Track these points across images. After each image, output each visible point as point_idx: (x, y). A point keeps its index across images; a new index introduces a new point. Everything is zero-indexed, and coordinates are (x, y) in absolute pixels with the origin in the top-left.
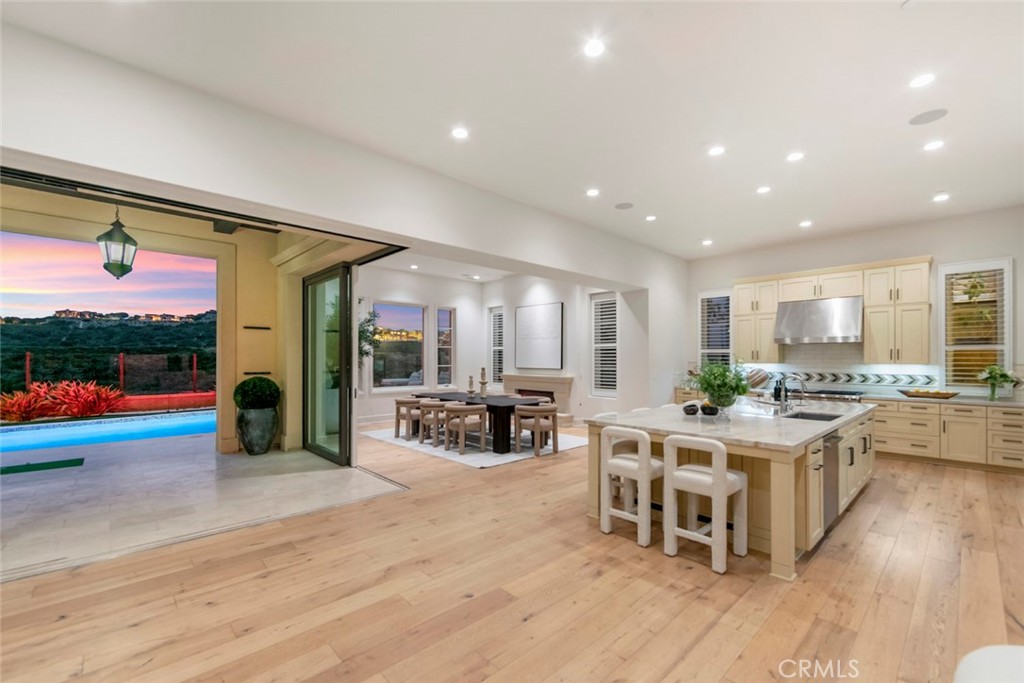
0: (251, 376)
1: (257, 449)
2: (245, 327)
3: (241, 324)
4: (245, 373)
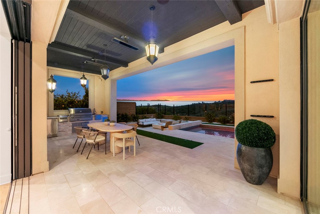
2: (252, 82)
4: (252, 116)
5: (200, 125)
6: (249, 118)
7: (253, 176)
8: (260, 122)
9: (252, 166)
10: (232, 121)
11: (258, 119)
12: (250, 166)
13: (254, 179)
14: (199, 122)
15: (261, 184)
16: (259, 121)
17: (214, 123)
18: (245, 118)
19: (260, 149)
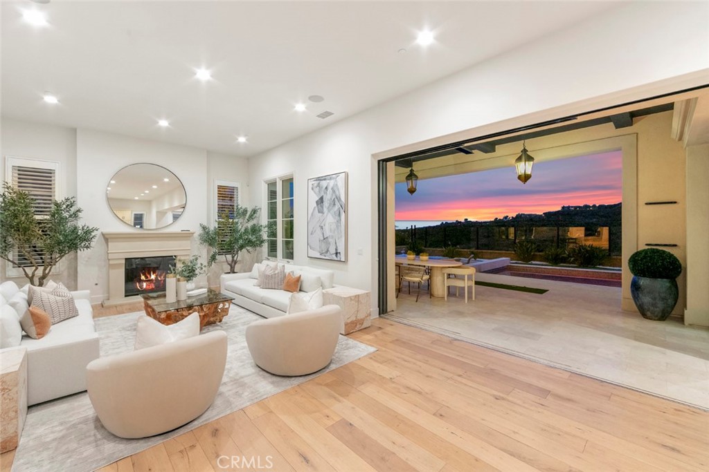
0: (649, 247)
1: (649, 314)
2: (647, 204)
3: (642, 201)
4: (647, 245)
5: (508, 266)
6: (642, 247)
7: (656, 309)
8: (664, 252)
9: (655, 299)
10: (572, 259)
11: (660, 248)
12: (652, 299)
13: (656, 313)
14: (504, 260)
15: (664, 320)
16: (662, 250)
17: (534, 262)
18: (637, 249)
19: (665, 280)
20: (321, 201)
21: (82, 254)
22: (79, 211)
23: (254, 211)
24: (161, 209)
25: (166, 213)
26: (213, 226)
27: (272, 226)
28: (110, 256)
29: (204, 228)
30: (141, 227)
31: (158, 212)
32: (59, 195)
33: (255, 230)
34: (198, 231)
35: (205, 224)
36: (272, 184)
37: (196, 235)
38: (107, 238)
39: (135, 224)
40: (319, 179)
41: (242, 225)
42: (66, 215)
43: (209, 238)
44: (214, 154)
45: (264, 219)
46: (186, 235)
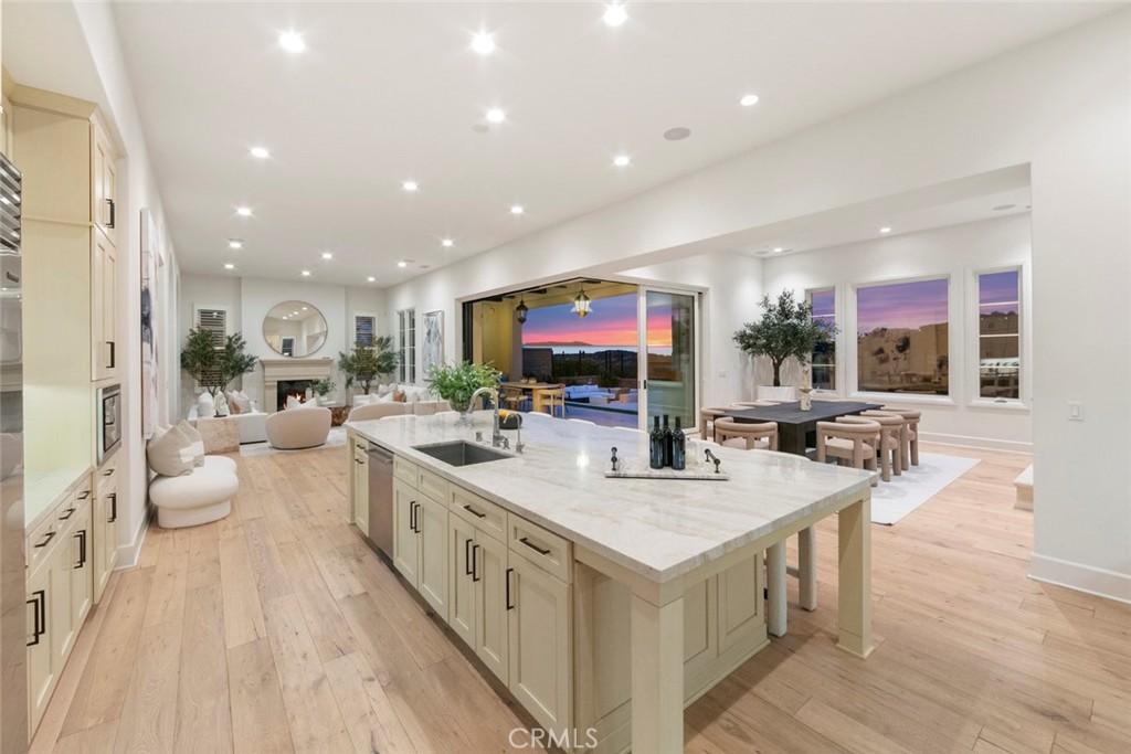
20: (429, 333)
21: (246, 376)
22: (244, 343)
23: (388, 340)
24: (311, 334)
25: (318, 338)
26: (351, 354)
27: (402, 353)
28: (267, 379)
29: (343, 356)
30: (290, 355)
31: (308, 337)
32: (229, 331)
33: (388, 357)
34: (337, 359)
35: (344, 352)
36: (402, 315)
37: (336, 362)
38: (264, 364)
39: (284, 351)
40: (429, 315)
41: (377, 352)
42: (235, 346)
43: (346, 364)
44: (351, 289)
45: (397, 348)
46: (326, 362)
